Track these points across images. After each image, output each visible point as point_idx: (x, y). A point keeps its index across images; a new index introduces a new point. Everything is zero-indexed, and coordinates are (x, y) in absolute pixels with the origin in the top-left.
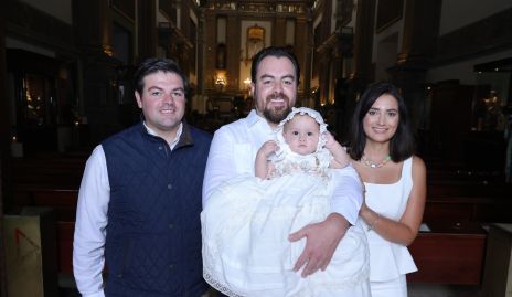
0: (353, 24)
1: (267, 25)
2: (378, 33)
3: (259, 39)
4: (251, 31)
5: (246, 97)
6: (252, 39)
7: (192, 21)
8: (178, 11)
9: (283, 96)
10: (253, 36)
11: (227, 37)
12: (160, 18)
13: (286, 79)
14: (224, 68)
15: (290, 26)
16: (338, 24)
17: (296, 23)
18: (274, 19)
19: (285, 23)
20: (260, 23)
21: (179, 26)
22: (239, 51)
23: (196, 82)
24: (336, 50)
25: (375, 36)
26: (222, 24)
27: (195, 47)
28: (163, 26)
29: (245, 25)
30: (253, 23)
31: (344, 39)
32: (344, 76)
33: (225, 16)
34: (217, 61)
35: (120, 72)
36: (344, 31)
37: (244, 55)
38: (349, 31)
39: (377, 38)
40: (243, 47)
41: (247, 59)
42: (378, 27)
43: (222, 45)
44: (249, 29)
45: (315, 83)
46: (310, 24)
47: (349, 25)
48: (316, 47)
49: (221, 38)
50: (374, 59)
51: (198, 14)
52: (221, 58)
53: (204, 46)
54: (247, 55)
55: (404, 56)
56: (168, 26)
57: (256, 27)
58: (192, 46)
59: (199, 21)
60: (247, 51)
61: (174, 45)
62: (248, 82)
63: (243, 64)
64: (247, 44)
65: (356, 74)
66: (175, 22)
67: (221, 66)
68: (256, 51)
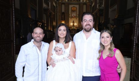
0: (103, 6)
1: (77, 6)
3: (75, 11)
5: (71, 29)
6: (73, 11)
7: (54, 5)
8: (50, 3)
9: (89, 25)
11: (65, 10)
12: (44, 5)
14: (64, 20)
16: (99, 6)
17: (86, 5)
18: (79, 4)
19: (83, 5)
21: (50, 8)
23: (55, 25)
24: (98, 14)
26: (63, 6)
27: (55, 14)
28: (45, 8)
29: (71, 6)
31: (100, 10)
32: (101, 22)
33: (64, 4)
34: (62, 18)
35: (33, 22)
36: (101, 8)
37: (70, 16)
38: (102, 8)
39: (110, 10)
40: (70, 13)
41: (71, 17)
42: (110, 7)
43: (63, 13)
44: (71, 8)
46: (91, 6)
47: (102, 6)
48: (93, 12)
49: (63, 10)
50: (109, 17)
51: (56, 3)
52: (63, 17)
53: (58, 13)
54: (71, 16)
55: (117, 16)
56: (47, 8)
57: (74, 7)
58: (54, 14)
59: (56, 6)
60: (71, 15)
61: (48, 13)
62: (72, 24)
63: (70, 19)
64: (71, 12)
65: (104, 21)
66: (49, 6)
67: (63, 19)
68: (74, 14)
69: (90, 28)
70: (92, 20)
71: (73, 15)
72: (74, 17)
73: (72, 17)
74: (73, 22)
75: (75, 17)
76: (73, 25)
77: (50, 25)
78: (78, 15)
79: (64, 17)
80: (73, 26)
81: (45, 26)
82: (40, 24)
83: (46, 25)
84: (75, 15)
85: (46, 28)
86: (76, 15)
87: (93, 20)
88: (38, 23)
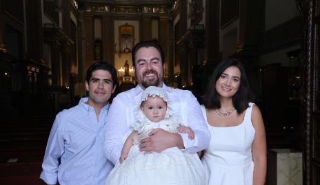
0: (203, 22)
1: (136, 24)
2: (222, 29)
3: (129, 35)
4: (122, 29)
5: (120, 83)
6: (124, 35)
7: (72, 20)
8: (60, 15)
9: (152, 71)
10: (125, 33)
11: (102, 35)
12: (46, 20)
13: (154, 61)
14: (101, 59)
15: (155, 24)
16: (193, 22)
17: (159, 21)
18: (141, 19)
19: (151, 22)
20: (130, 22)
21: (61, 26)
22: (113, 46)
23: (77, 73)
24: (192, 43)
25: (220, 31)
26: (97, 23)
27: (75, 44)
28: (47, 26)
29: (118, 24)
30: (124, 22)
31: (197, 34)
32: (199, 63)
33: (99, 17)
34: (95, 53)
36: (197, 27)
37: (117, 48)
39: (222, 33)
40: (116, 42)
41: (120, 52)
42: (222, 25)
43: (98, 41)
44: (120, 27)
45: (177, 70)
46: (171, 22)
48: (176, 40)
49: (98, 35)
50: (221, 49)
51: (77, 15)
52: (98, 51)
53: (83, 42)
54: (120, 48)
55: (241, 46)
56: (52, 27)
57: (126, 25)
58: (73, 42)
59: (78, 22)
60: (120, 45)
61: (57, 42)
62: (122, 70)
63: (116, 56)
64: (119, 39)
65: (208, 62)
66: (58, 23)
67: (99, 58)
69: (156, 79)
70: (157, 59)
71: (124, 47)
72: (127, 51)
74: (127, 65)
75: (130, 51)
76: (127, 73)
77: (61, 73)
79: (101, 52)
80: (125, 76)
81: (49, 76)
82: (33, 69)
83: (50, 73)
84: (130, 47)
85: (50, 81)
87: (160, 59)
88: (28, 68)
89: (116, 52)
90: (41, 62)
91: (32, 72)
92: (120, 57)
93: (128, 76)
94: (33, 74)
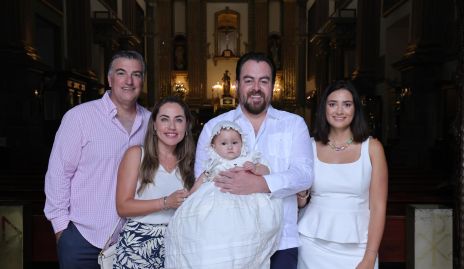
1: (243, 8)
2: (385, 16)
3: (231, 28)
4: (220, 17)
5: (215, 108)
6: (222, 28)
10: (224, 24)
11: (187, 28)
12: (96, 6)
13: (264, 80)
14: (184, 69)
19: (268, 4)
20: (232, 6)
21: (120, 15)
22: (204, 46)
24: (334, 40)
25: (382, 19)
26: (179, 8)
29: (212, 8)
30: (222, 6)
31: (343, 25)
32: (346, 74)
34: (175, 59)
37: (211, 50)
38: (350, 14)
39: (384, 23)
40: (210, 39)
43: (180, 38)
44: (217, 15)
45: (311, 86)
47: (349, 7)
49: (180, 28)
52: (179, 55)
53: (156, 41)
54: (216, 50)
55: (412, 47)
56: (105, 16)
57: (227, 11)
58: (139, 42)
59: (148, 6)
60: (216, 45)
61: (114, 41)
62: (219, 87)
63: (210, 63)
64: (214, 35)
66: (116, 10)
67: (181, 66)
68: (228, 44)
70: (268, 78)
71: (223, 48)
72: (227, 54)
73: (218, 57)
74: (226, 78)
75: (232, 55)
78: (246, 45)
79: (185, 56)
82: (77, 85)
84: (232, 47)
86: (238, 49)
88: (70, 83)
89: (209, 58)
90: (88, 74)
91: (76, 90)
92: (215, 65)
93: (230, 96)
94: (75, 93)
